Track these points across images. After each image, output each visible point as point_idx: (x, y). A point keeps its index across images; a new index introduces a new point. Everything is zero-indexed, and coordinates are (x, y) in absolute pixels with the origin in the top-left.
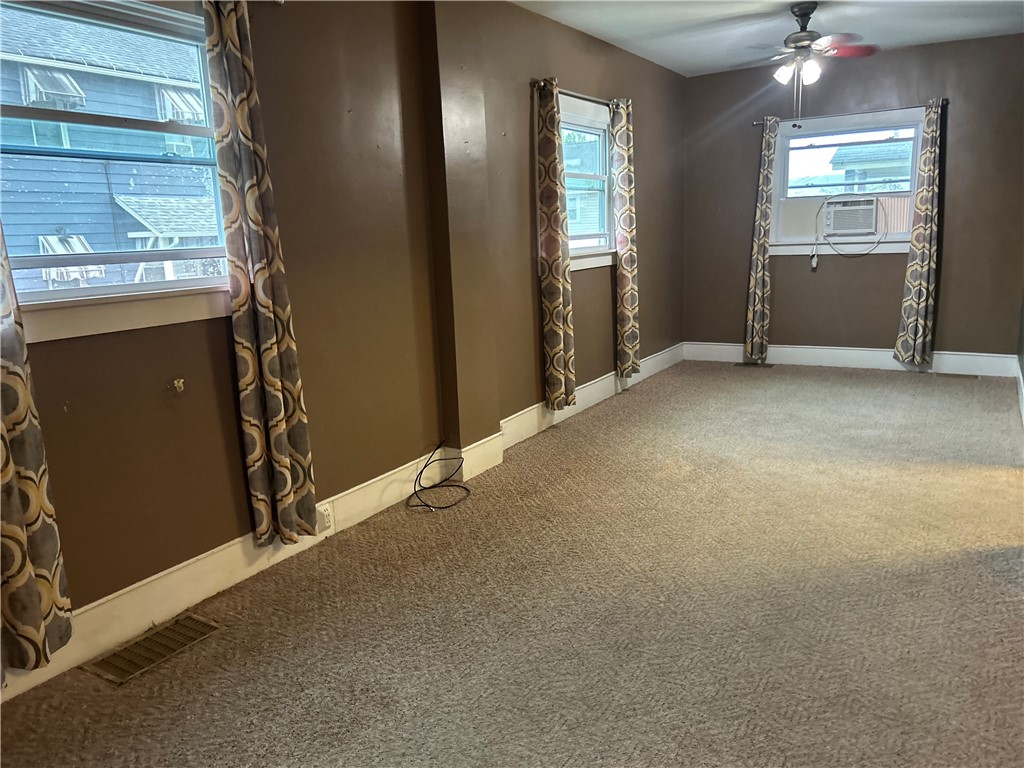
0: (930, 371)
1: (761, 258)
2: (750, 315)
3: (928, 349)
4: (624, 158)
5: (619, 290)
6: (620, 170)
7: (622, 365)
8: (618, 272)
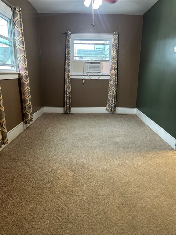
0: (115, 113)
1: (68, 79)
2: (66, 98)
3: (115, 107)
4: (20, 33)
5: (22, 89)
6: (18, 38)
7: (26, 119)
8: (21, 82)
